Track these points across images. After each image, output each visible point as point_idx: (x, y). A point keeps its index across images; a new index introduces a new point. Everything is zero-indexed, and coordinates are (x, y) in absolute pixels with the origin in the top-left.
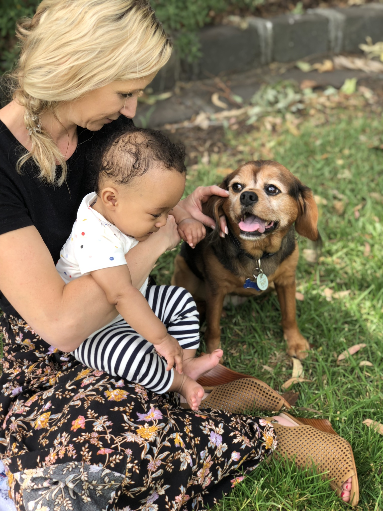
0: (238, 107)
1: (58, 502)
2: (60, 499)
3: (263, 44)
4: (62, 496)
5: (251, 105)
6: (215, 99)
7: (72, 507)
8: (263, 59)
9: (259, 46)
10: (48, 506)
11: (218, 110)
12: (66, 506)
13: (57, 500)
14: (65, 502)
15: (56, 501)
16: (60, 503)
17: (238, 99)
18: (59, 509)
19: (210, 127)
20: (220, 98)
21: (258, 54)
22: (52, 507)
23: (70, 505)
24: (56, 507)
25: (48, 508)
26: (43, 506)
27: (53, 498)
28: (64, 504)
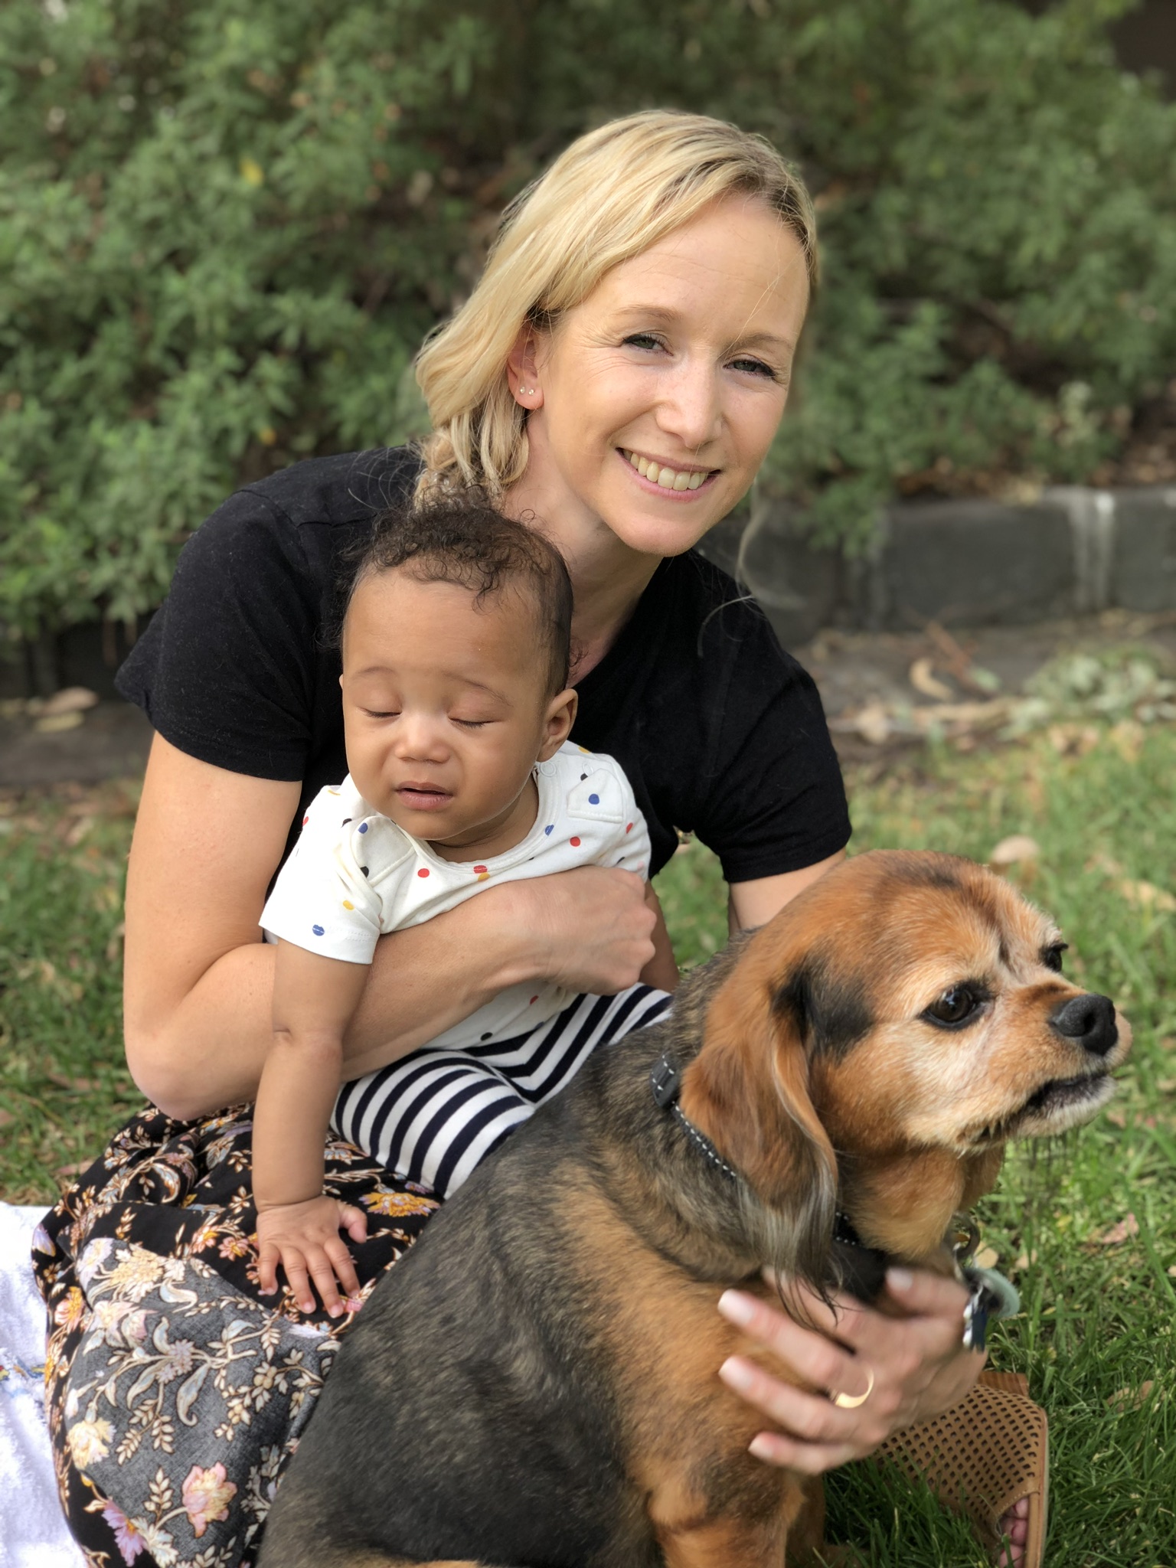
0: (982, 697)
1: (141, 1420)
2: (146, 1412)
3: (1082, 555)
4: (156, 1405)
5: (1021, 695)
6: (921, 675)
7: (171, 1443)
8: (1081, 597)
9: (1070, 560)
10: (113, 1423)
11: (925, 701)
12: (156, 1437)
13: (137, 1413)
14: (156, 1424)
15: (134, 1415)
16: (144, 1422)
17: (986, 680)
18: (139, 1438)
19: (892, 735)
20: (935, 674)
21: (1066, 581)
22: (123, 1427)
23: (168, 1438)
24: (133, 1431)
25: (112, 1427)
26: (100, 1419)
27: (129, 1404)
28: (152, 1429)
